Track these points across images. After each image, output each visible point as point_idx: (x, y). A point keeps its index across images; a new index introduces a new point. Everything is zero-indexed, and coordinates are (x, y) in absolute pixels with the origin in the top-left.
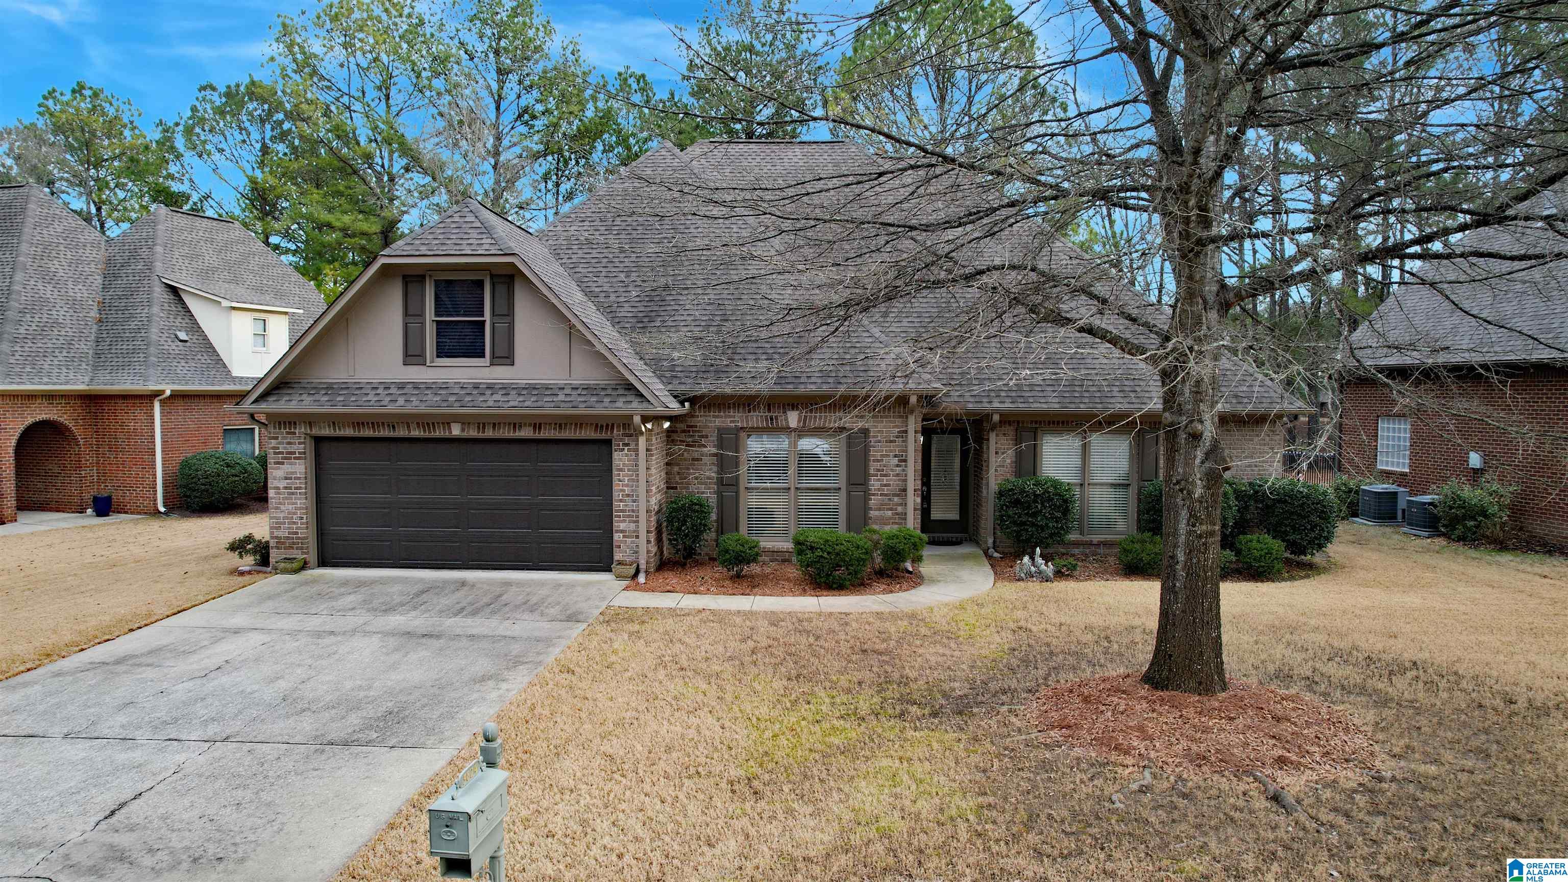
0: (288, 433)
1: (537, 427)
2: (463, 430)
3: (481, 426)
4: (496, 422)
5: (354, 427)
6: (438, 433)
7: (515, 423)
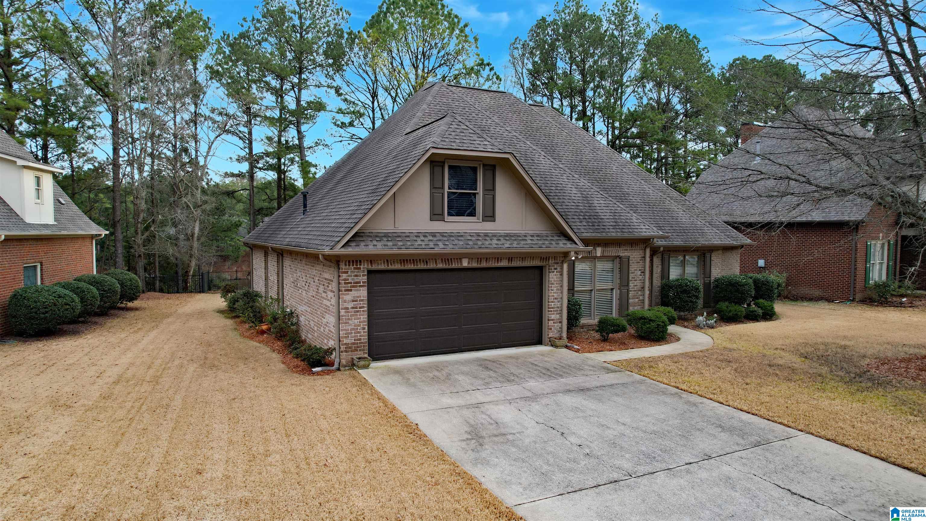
0: (354, 268)
1: (510, 259)
2: (469, 263)
3: (479, 260)
4: (487, 257)
5: (401, 263)
6: (454, 265)
7: (498, 257)
